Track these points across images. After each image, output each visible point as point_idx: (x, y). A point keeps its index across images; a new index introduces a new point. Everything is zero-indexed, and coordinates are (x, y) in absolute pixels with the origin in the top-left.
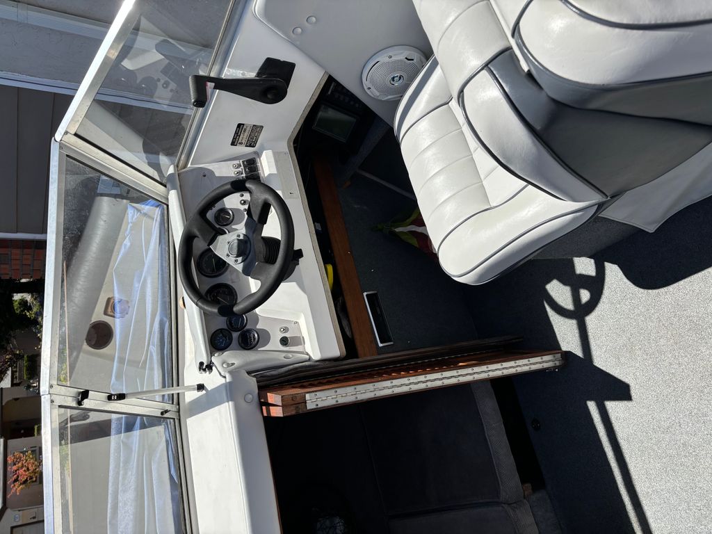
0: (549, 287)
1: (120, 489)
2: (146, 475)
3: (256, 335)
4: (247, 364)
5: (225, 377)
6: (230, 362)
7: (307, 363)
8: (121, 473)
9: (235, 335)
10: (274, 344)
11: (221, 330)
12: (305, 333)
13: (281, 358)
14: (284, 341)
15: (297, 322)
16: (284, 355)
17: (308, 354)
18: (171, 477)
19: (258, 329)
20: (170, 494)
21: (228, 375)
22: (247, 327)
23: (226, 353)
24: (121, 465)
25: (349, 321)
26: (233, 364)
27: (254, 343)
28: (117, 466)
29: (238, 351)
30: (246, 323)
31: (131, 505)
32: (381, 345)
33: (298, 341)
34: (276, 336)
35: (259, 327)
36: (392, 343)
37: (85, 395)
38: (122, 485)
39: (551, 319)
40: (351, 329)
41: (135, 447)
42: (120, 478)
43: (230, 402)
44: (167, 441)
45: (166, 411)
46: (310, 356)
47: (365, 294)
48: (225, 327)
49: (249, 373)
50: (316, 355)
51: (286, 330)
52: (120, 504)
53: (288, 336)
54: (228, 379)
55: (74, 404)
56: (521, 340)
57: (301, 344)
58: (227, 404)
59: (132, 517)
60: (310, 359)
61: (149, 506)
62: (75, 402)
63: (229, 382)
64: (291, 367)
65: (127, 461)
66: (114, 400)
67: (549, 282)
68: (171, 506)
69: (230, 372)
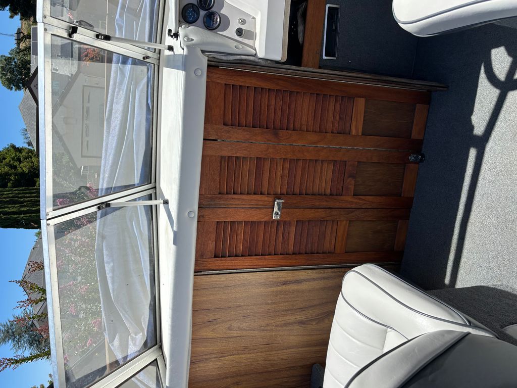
0: (494, 52)
1: (115, 101)
2: (132, 98)
3: (218, 20)
4: (203, 44)
5: (183, 49)
6: (191, 38)
7: (251, 58)
8: (117, 90)
9: (202, 13)
10: (231, 32)
11: (193, 4)
12: (258, 31)
13: (232, 47)
14: (239, 32)
15: (254, 18)
16: (236, 44)
17: (255, 50)
18: (147, 104)
19: (221, 14)
20: (145, 116)
21: (185, 49)
22: (213, 9)
23: (191, 28)
24: (117, 84)
25: (304, 28)
26: (192, 40)
27: (215, 26)
28: (115, 84)
29: (200, 29)
30: (213, 5)
31: (119, 114)
32: (325, 57)
33: (251, 35)
34: (234, 25)
35: (223, 12)
36: (335, 58)
37: (74, 30)
38: (117, 98)
39: (480, 81)
40: (304, 35)
41: (127, 74)
42: (116, 93)
43: (183, 72)
44: (148, 78)
45: (148, 57)
46: (256, 53)
47: (328, 5)
48: (196, 3)
49: (203, 52)
50: (261, 54)
51: (244, 22)
52: (113, 111)
53: (243, 28)
54: (185, 52)
55: (66, 35)
56: (445, 89)
57: (253, 40)
58: (181, 71)
59: (119, 122)
60: (255, 55)
61: (130, 118)
62: (67, 34)
63: (186, 55)
64: (238, 57)
65: (121, 83)
66: (101, 39)
67: (497, 46)
68: (145, 124)
69: (188, 47)
